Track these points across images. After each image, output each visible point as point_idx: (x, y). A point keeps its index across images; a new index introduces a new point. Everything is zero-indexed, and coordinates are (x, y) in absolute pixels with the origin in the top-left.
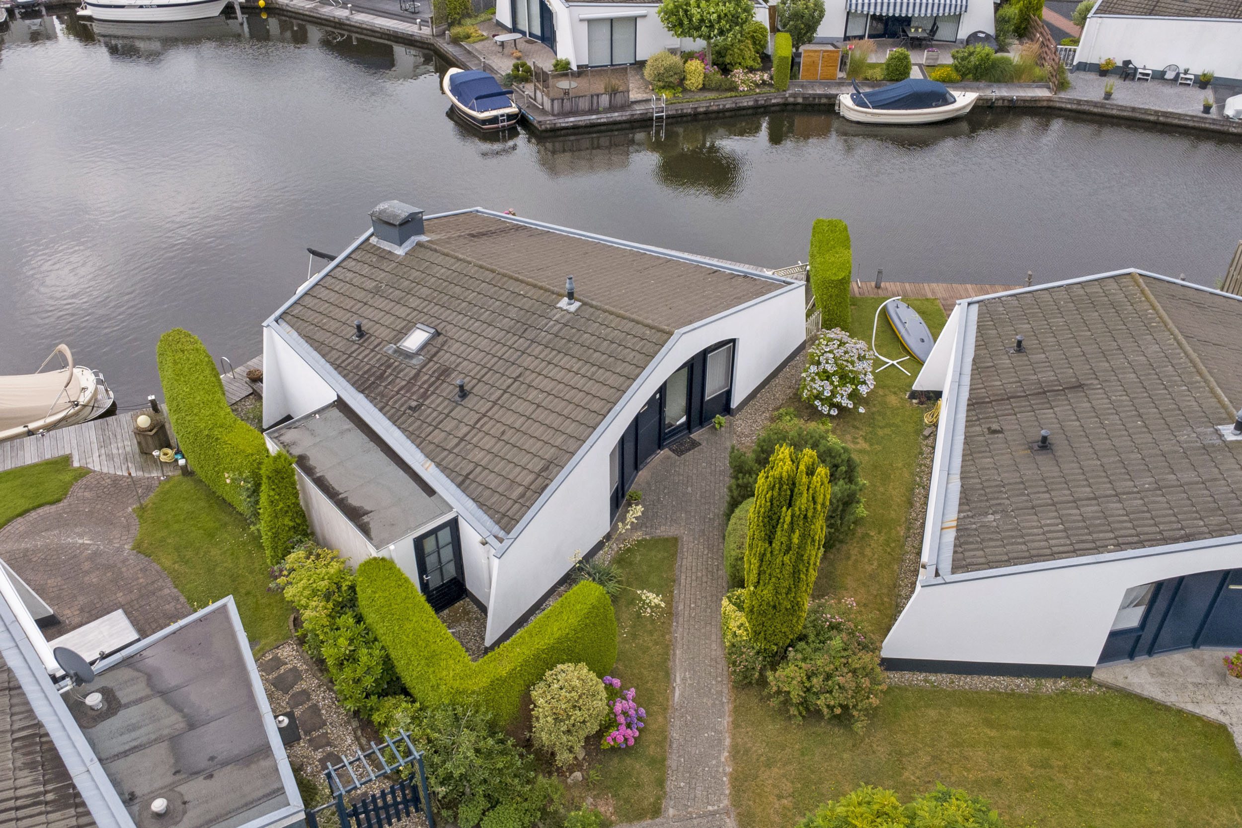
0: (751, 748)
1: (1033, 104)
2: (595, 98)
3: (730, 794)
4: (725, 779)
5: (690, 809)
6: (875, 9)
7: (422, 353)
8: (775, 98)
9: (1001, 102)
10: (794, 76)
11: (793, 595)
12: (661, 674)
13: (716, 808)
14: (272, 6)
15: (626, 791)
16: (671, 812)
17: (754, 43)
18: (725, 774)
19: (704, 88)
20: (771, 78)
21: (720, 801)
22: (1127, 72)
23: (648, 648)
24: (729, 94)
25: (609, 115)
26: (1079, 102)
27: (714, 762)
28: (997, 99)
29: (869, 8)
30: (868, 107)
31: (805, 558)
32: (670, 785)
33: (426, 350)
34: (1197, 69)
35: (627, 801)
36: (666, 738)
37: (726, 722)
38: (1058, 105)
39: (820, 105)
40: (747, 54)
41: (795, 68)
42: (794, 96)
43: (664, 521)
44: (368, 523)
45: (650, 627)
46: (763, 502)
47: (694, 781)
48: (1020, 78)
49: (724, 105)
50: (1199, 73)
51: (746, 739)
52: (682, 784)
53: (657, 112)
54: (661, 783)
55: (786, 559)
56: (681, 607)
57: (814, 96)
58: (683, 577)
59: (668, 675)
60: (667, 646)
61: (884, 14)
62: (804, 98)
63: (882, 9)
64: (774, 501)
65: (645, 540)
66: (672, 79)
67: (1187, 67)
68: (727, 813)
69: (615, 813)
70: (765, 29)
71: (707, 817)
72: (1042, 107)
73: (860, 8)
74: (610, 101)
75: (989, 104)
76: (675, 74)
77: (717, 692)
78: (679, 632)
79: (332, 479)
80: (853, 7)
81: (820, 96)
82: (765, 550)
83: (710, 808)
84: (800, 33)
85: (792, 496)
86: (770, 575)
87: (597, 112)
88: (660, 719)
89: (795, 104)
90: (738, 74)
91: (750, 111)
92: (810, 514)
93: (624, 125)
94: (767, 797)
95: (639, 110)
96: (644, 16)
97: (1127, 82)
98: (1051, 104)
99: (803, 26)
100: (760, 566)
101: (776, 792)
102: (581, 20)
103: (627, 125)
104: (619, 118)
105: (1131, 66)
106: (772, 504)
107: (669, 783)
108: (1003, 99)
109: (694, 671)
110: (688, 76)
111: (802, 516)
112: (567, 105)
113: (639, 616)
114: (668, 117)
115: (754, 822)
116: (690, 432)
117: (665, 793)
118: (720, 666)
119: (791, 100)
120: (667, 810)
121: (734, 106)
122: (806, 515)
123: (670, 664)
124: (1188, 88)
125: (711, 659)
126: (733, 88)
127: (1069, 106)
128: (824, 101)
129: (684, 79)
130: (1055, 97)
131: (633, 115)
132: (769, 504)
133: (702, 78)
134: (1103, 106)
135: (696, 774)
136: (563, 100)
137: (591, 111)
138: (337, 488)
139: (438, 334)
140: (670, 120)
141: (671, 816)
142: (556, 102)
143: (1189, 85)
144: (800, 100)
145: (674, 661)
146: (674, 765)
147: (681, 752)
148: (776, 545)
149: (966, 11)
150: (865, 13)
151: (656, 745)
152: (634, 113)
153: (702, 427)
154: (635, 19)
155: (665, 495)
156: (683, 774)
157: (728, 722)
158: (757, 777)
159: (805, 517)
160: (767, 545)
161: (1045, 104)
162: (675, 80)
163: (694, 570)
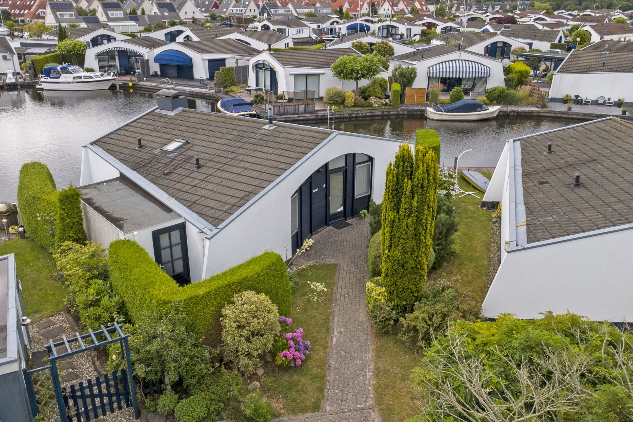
0: (390, 370)
1: (530, 114)
2: (297, 106)
3: (374, 397)
4: (370, 388)
5: (343, 407)
6: (443, 74)
7: (177, 151)
8: (393, 111)
9: (512, 113)
10: (402, 101)
11: (416, 254)
12: (323, 329)
13: (363, 406)
14: (136, 86)
15: (294, 395)
16: (328, 408)
17: (381, 87)
18: (370, 386)
19: (355, 106)
20: (390, 102)
21: (366, 401)
22: (578, 101)
23: (315, 316)
24: (368, 108)
25: (304, 115)
26: (554, 112)
27: (362, 378)
28: (511, 112)
29: (439, 74)
30: (443, 112)
31: (423, 221)
32: (327, 392)
33: (179, 150)
34: (614, 99)
35: (294, 400)
36: (325, 363)
37: (370, 355)
38: (543, 114)
39: (417, 115)
40: (377, 91)
41: (403, 98)
42: (403, 110)
43: (328, 257)
44: (123, 224)
45: (316, 306)
46: (391, 178)
47: (346, 390)
48: (521, 103)
49: (366, 113)
50: (616, 100)
51: (386, 365)
52: (337, 391)
53: (330, 115)
54: (321, 390)
55: (410, 220)
56: (338, 296)
57: (413, 111)
58: (340, 282)
59: (328, 330)
60: (328, 315)
61: (447, 77)
62: (408, 111)
63: (446, 74)
64: (400, 177)
65: (315, 265)
66: (337, 99)
67: (609, 97)
68: (372, 409)
69: (284, 408)
70: (387, 81)
71: (356, 411)
72: (535, 116)
73: (435, 74)
74: (305, 109)
75: (507, 114)
76: (340, 97)
77: (364, 339)
78: (337, 308)
79: (105, 207)
80: (431, 74)
81: (417, 111)
82: (394, 217)
83: (359, 406)
84: (404, 84)
85: (412, 172)
86: (399, 238)
87: (298, 114)
88: (322, 353)
89: (403, 115)
90: (373, 100)
91: (380, 118)
92: (425, 184)
93: (312, 122)
94: (403, 399)
95: (320, 114)
96: (323, 74)
97: (578, 106)
98: (540, 114)
99: (405, 80)
100: (391, 232)
101: (410, 395)
102: (291, 75)
103: (314, 122)
104: (310, 118)
105: (579, 98)
106: (397, 178)
107: (327, 390)
108: (514, 112)
109: (347, 328)
110: (346, 99)
111: (420, 185)
112: (282, 110)
113: (309, 300)
114: (336, 118)
115: (394, 414)
116: (346, 219)
117: (324, 396)
118: (366, 326)
119: (401, 112)
120: (324, 406)
121: (371, 114)
122: (422, 184)
123: (330, 324)
124: (611, 108)
125: (359, 322)
126: (371, 106)
127: (549, 115)
128: (419, 113)
129: (344, 100)
130: (542, 110)
131: (317, 116)
132: (396, 179)
133: (353, 99)
134: (567, 114)
135: (348, 385)
136: (280, 106)
137: (295, 114)
138: (107, 210)
139: (188, 143)
140: (337, 120)
141: (328, 410)
142: (276, 107)
143: (611, 106)
144: (406, 113)
145: (333, 323)
146: (331, 380)
147: (337, 372)
148: (402, 212)
149: (489, 76)
150: (438, 76)
151: (318, 367)
152: (318, 115)
153: (353, 218)
154: (318, 75)
155: (329, 245)
156: (338, 386)
157: (372, 356)
158: (395, 387)
159: (422, 187)
160: (395, 214)
161: (536, 114)
162: (339, 100)
163: (347, 279)
